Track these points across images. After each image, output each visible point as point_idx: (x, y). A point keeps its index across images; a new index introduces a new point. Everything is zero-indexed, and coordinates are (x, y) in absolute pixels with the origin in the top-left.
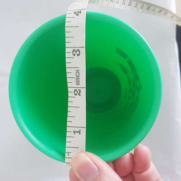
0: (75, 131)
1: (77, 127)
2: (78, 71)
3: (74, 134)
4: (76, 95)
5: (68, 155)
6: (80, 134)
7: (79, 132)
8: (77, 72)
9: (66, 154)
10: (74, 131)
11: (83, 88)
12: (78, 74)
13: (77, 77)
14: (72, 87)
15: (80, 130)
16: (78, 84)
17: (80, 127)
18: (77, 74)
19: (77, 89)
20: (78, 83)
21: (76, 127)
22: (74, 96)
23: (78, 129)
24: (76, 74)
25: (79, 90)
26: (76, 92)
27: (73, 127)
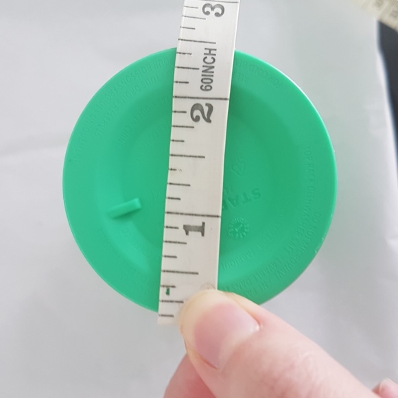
0: (189, 226)
1: (196, 215)
2: (212, 52)
3: (187, 233)
4: (197, 119)
5: (168, 293)
6: (203, 235)
7: (201, 230)
8: (210, 54)
9: (162, 291)
10: (185, 227)
11: (221, 99)
12: (209, 59)
13: (205, 68)
14: (185, 97)
15: (204, 223)
16: (208, 88)
17: (203, 216)
18: (206, 60)
19: (203, 103)
20: (207, 84)
21: (193, 215)
22: (190, 122)
23: (197, 222)
24: (206, 58)
25: (207, 104)
26: (197, 113)
27: (182, 214)
